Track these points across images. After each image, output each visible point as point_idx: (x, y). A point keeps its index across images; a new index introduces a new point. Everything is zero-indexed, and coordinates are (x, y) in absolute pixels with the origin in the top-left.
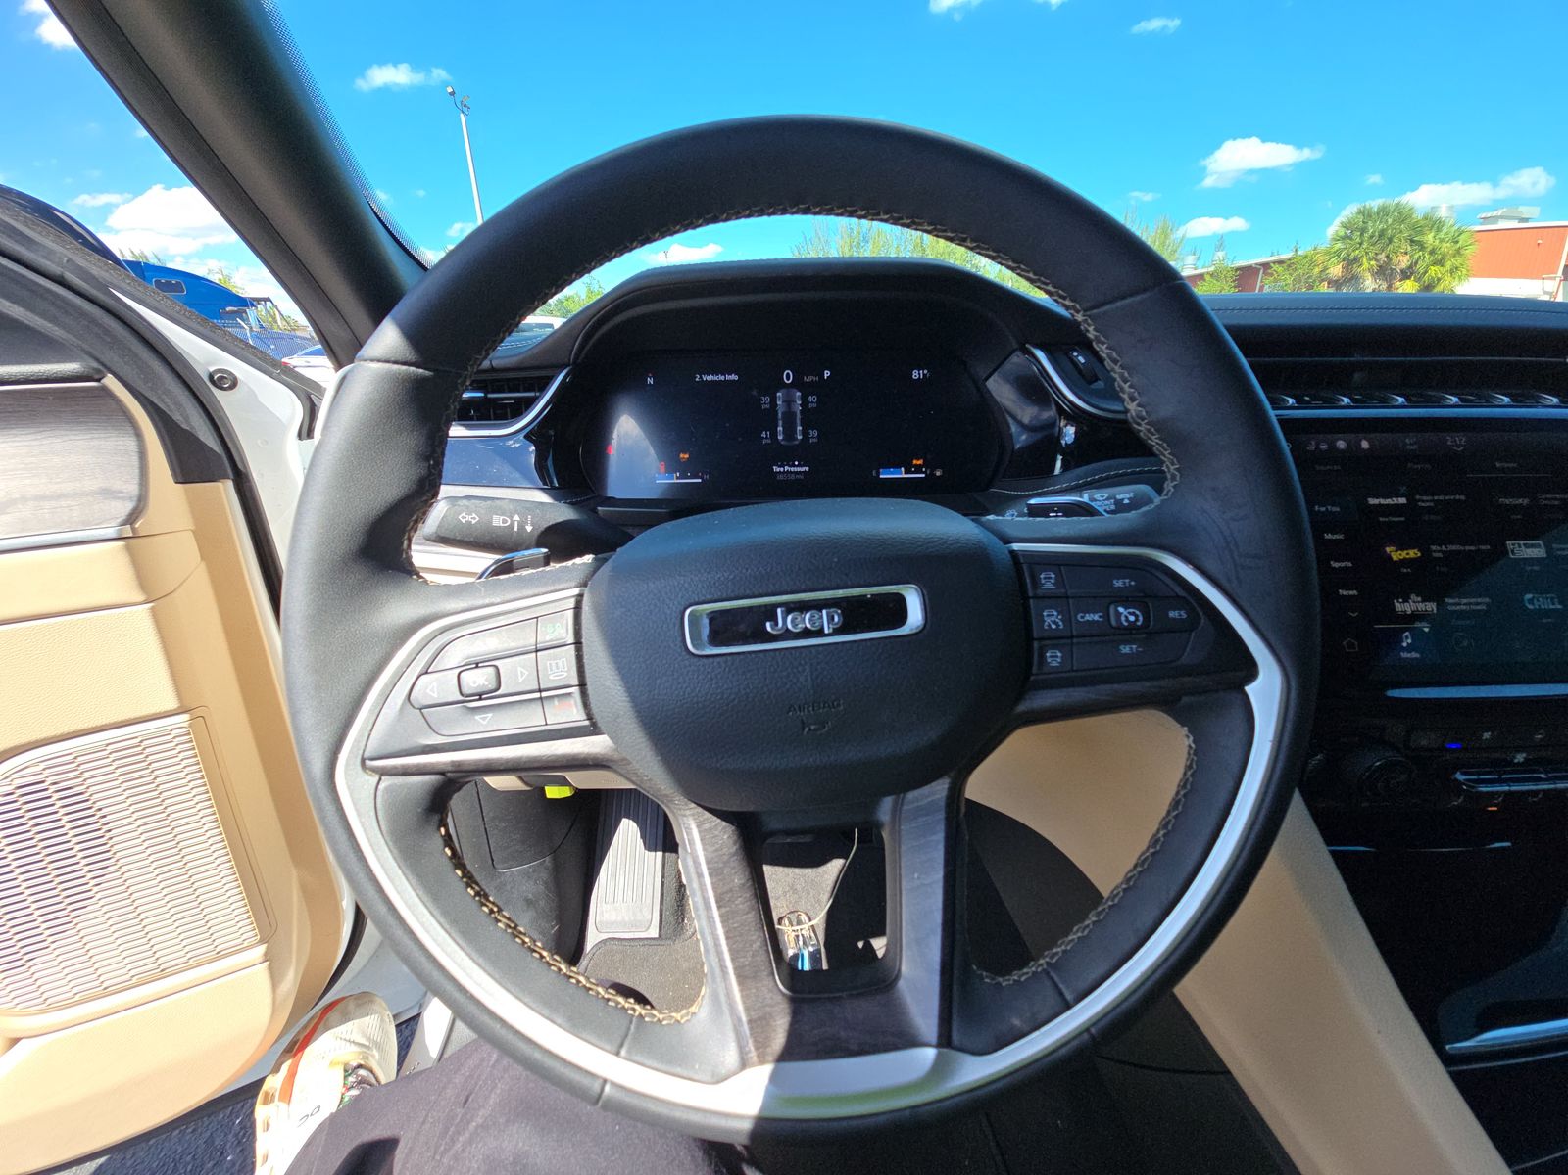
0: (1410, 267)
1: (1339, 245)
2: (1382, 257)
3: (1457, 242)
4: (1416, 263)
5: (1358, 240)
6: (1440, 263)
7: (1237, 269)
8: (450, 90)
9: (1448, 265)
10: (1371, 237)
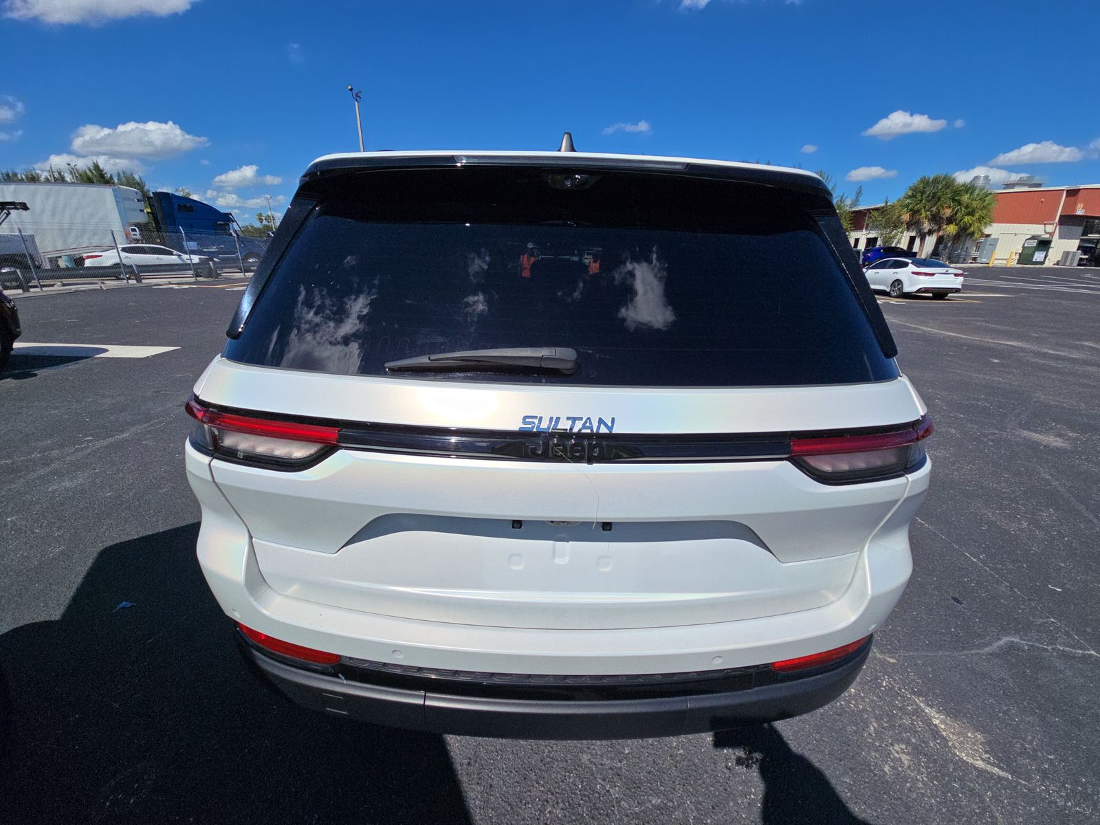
0: (952, 216)
1: (908, 201)
2: (934, 209)
3: (985, 201)
4: (956, 214)
5: (920, 198)
6: (971, 213)
7: (853, 212)
8: (350, 87)
9: (977, 216)
10: (928, 197)
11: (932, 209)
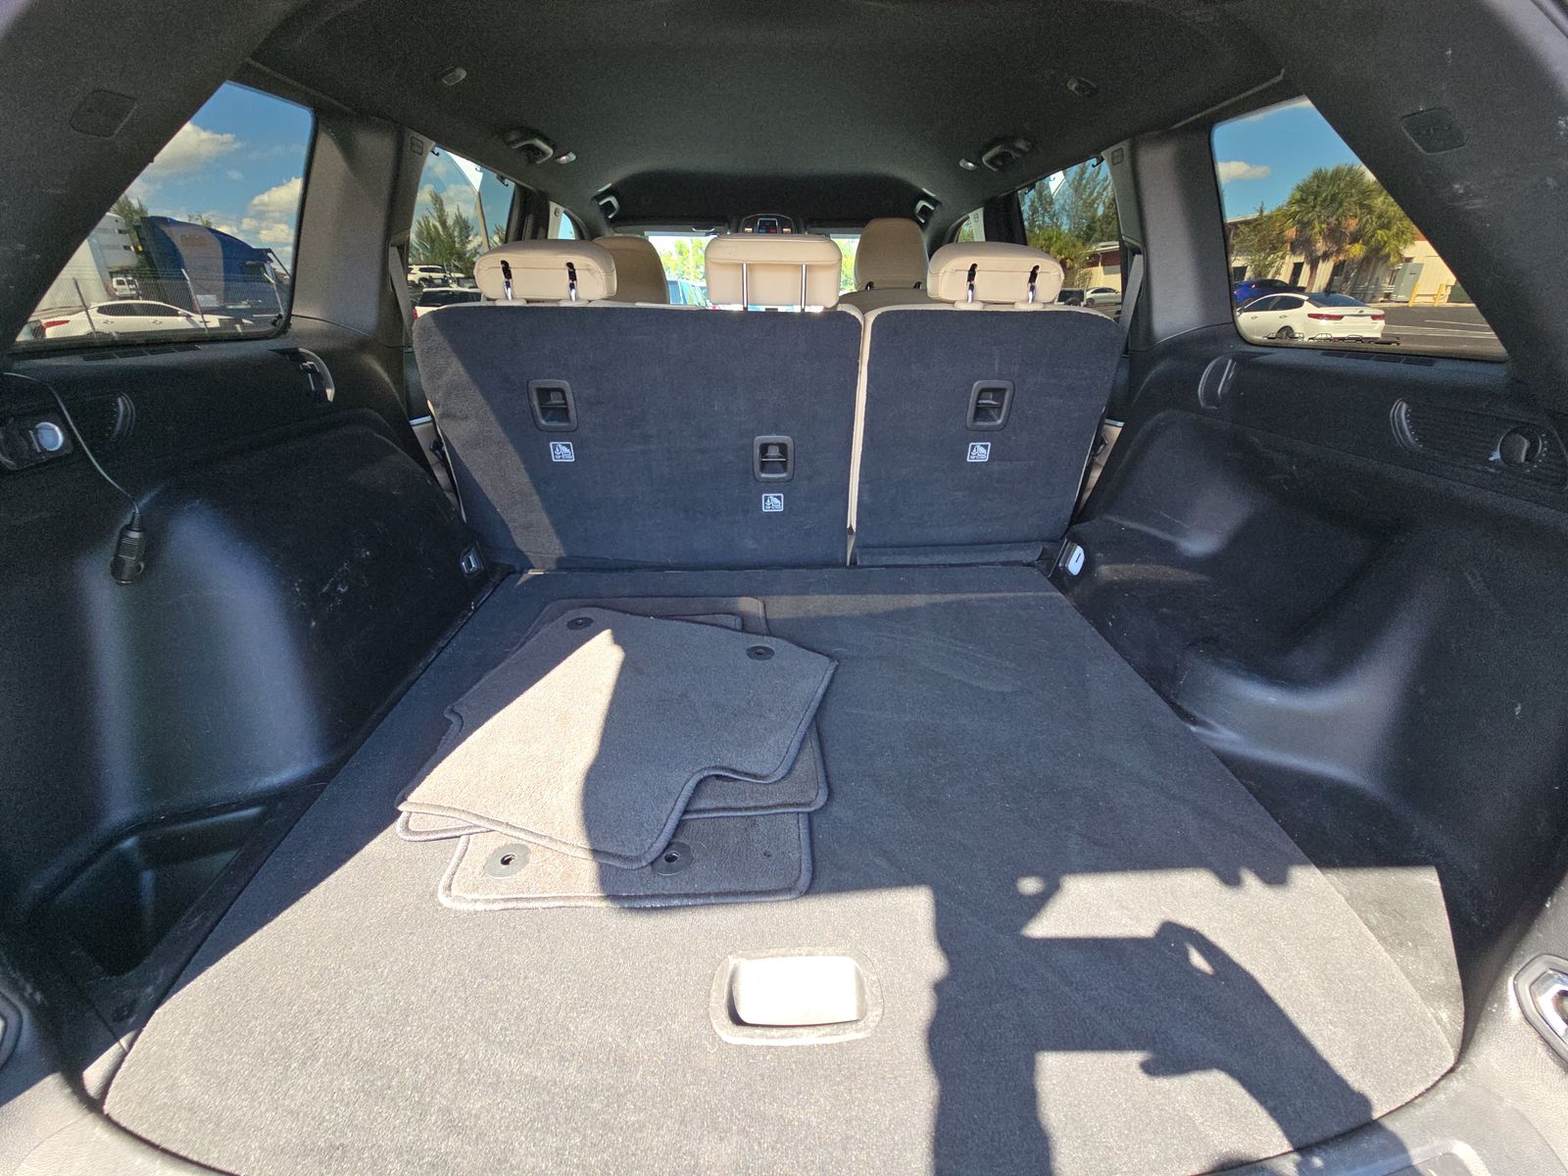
11: (1331, 220)
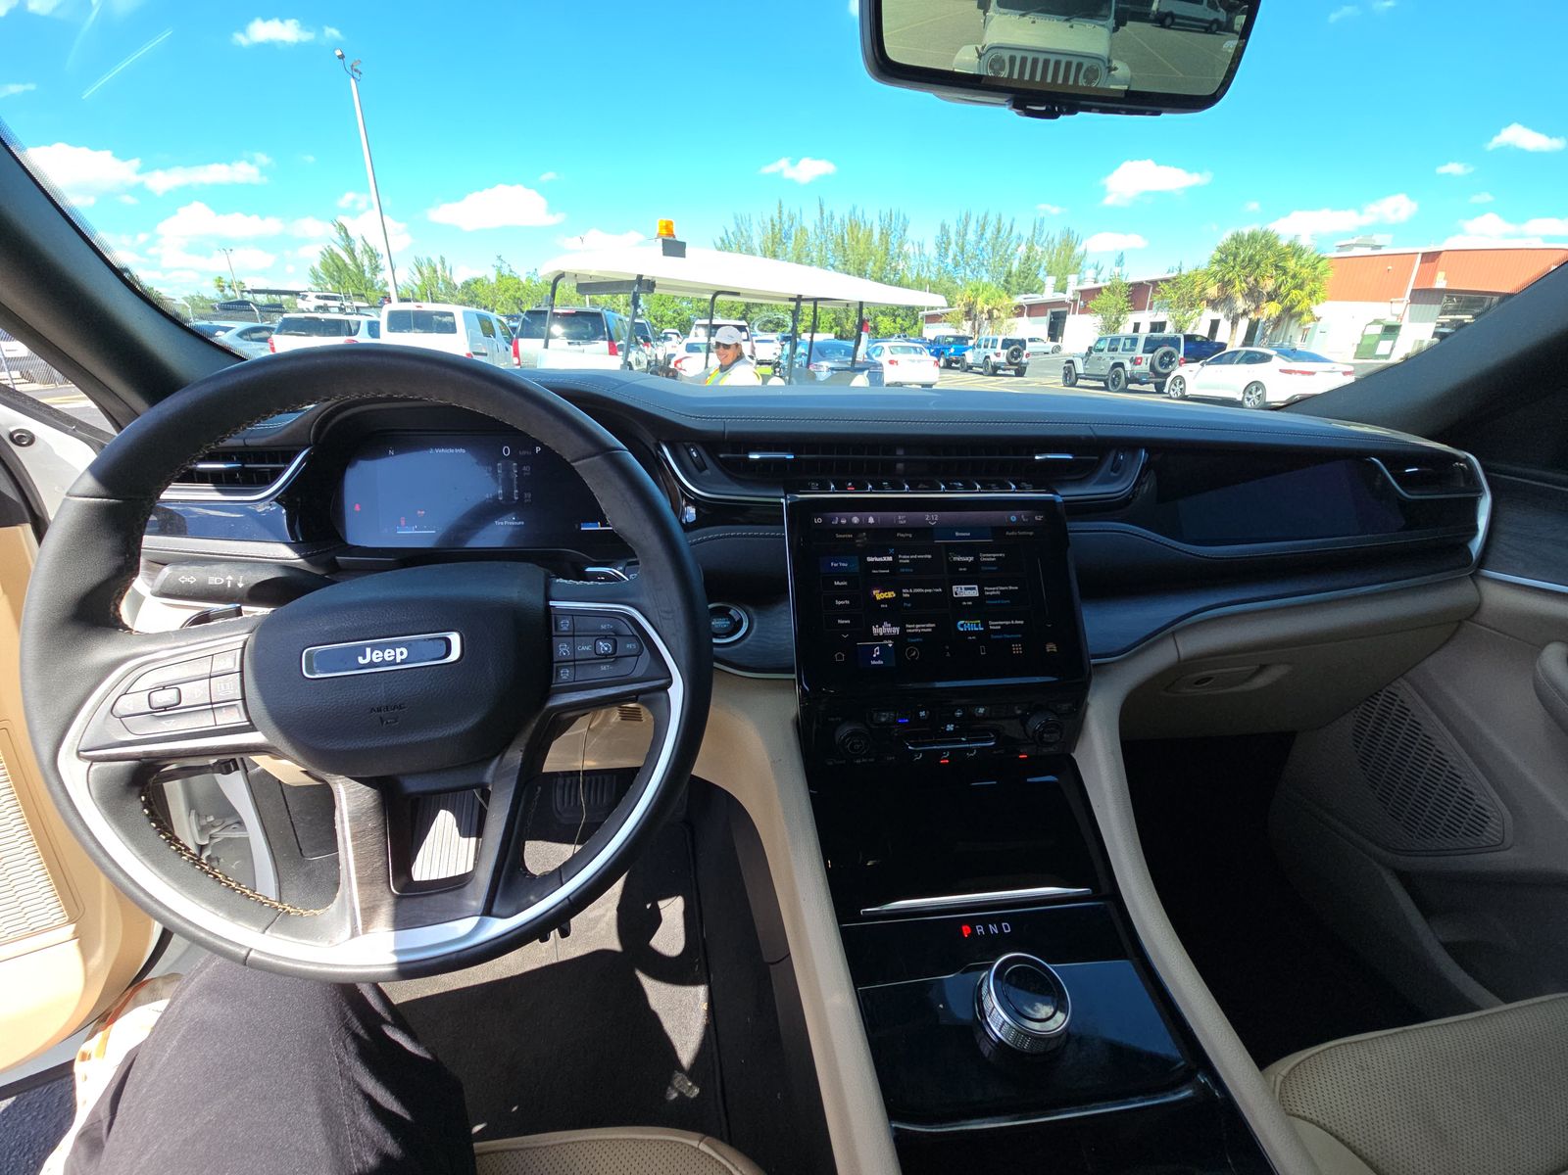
0: (1275, 290)
1: (1215, 268)
2: (1251, 280)
3: (1316, 268)
4: (1280, 287)
5: (1232, 264)
6: (1300, 287)
7: (1132, 285)
8: (338, 53)
9: (1307, 289)
10: (1243, 261)
